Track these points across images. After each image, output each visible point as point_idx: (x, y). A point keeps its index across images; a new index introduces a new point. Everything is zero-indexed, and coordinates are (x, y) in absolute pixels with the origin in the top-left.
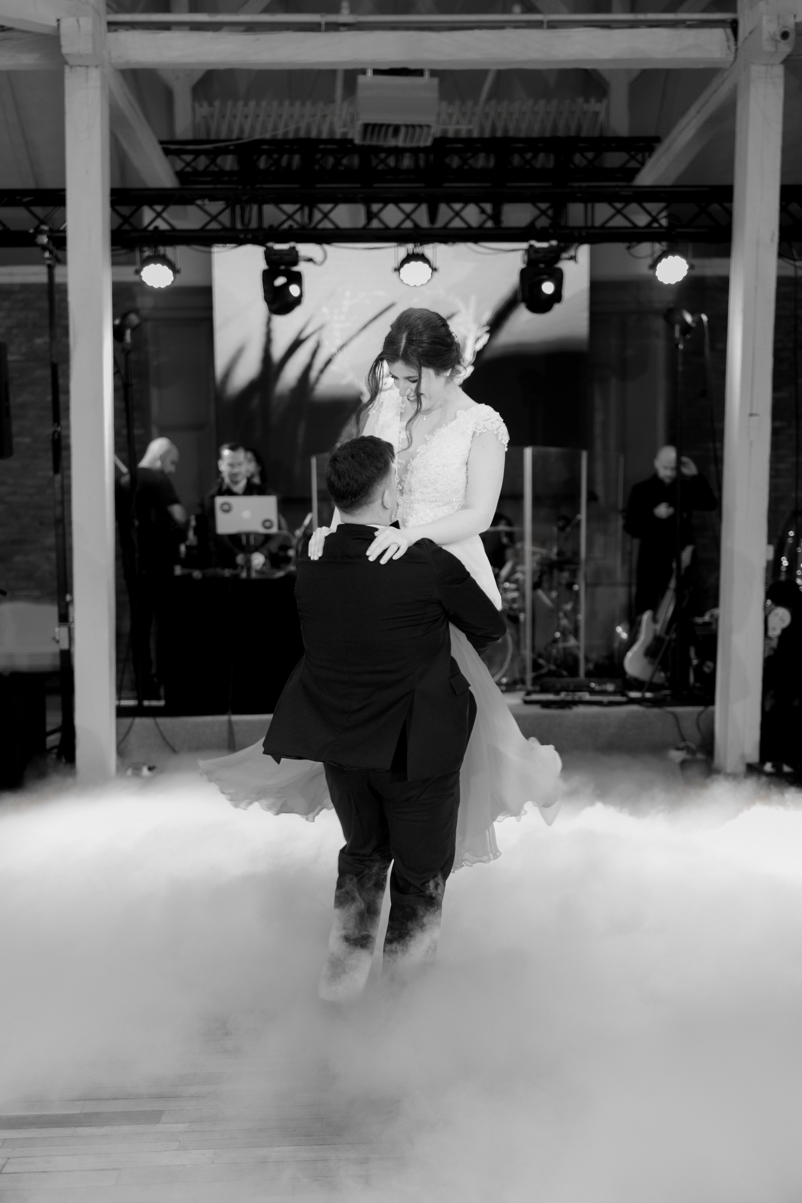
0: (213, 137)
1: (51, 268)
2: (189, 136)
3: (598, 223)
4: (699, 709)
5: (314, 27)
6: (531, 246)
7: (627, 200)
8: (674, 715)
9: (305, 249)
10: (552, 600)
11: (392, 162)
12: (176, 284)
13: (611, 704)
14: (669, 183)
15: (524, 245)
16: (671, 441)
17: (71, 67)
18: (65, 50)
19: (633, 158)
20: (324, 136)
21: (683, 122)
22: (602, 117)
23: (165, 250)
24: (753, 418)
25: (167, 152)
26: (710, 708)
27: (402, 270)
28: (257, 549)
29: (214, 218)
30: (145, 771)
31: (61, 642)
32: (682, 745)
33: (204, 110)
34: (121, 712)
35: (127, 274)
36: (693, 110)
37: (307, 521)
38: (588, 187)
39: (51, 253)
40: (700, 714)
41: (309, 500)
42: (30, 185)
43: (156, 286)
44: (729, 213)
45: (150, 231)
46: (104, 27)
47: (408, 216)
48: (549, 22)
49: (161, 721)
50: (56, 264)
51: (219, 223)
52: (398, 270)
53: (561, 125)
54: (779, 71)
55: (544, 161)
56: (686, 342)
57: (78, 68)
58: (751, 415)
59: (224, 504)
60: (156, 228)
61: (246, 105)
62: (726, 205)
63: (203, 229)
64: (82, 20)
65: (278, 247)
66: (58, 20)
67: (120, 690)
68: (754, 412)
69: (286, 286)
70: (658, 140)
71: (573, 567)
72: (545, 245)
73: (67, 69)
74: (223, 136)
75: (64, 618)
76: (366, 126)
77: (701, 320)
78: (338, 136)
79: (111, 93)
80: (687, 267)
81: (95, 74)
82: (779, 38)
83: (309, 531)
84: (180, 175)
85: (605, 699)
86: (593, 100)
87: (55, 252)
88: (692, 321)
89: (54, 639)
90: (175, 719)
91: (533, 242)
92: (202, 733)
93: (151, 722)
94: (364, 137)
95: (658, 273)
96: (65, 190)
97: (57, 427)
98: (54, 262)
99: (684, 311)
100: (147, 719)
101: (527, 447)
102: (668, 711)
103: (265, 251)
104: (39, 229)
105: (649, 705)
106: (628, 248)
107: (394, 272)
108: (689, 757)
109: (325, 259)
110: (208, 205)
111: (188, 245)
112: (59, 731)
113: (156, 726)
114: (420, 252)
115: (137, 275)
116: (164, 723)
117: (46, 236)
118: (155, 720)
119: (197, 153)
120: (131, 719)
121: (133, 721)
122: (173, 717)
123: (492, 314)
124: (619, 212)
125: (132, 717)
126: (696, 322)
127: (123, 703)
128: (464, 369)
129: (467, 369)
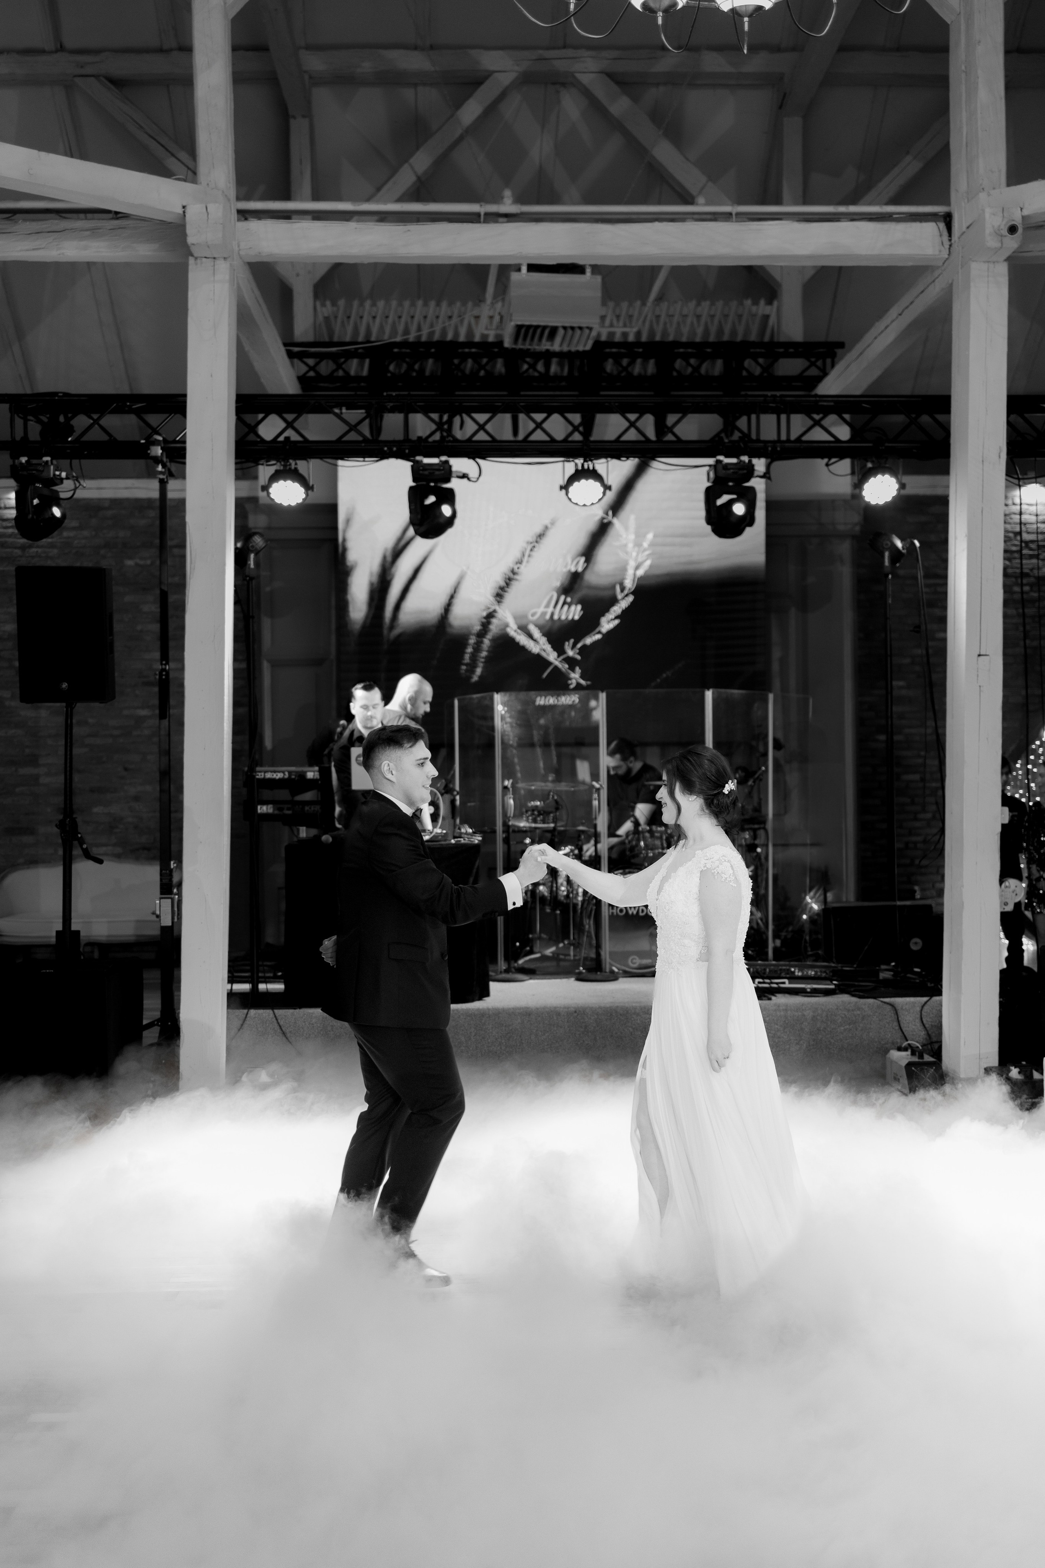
0: (336, 339)
1: (163, 483)
2: (310, 338)
3: (794, 435)
4: (921, 1001)
5: (473, 218)
6: (719, 462)
7: (825, 411)
8: (891, 1005)
9: (459, 464)
11: (540, 367)
12: (307, 502)
13: (815, 992)
14: (858, 392)
15: (711, 461)
17: (196, 258)
18: (190, 240)
19: (813, 364)
20: (462, 338)
21: (880, 325)
22: (772, 321)
23: (296, 464)
24: (982, 659)
25: (291, 355)
26: (936, 999)
27: (571, 489)
29: (353, 428)
31: (163, 918)
32: (905, 1044)
33: (327, 310)
34: (233, 1000)
35: (252, 490)
36: (893, 312)
38: (781, 396)
39: (164, 466)
40: (925, 1006)
42: (125, 390)
43: (285, 504)
44: (946, 428)
45: (280, 442)
46: (234, 215)
47: (575, 428)
48: (738, 214)
49: (280, 1013)
50: (169, 478)
51: (359, 433)
52: (565, 487)
53: (727, 330)
54: (1003, 269)
55: (711, 367)
56: (896, 570)
57: (204, 260)
58: (979, 655)
59: (360, 755)
60: (287, 440)
61: (374, 304)
62: (941, 417)
63: (339, 440)
64: (211, 207)
65: (427, 461)
66: (184, 207)
68: (982, 653)
69: (436, 506)
71: (756, 826)
72: (734, 460)
73: (191, 260)
74: (348, 339)
75: (169, 889)
76: (519, 328)
77: (914, 544)
78: (477, 339)
79: (239, 288)
80: (897, 486)
81: (223, 267)
82: (1005, 232)
84: (302, 380)
85: (808, 987)
86: (762, 302)
87: (168, 464)
88: (903, 547)
89: (154, 913)
90: (298, 1011)
91: (721, 458)
92: (329, 1028)
93: (269, 1015)
94: (516, 340)
95: (864, 493)
96: (185, 396)
97: (165, 665)
98: (167, 477)
99: (894, 536)
100: (265, 1011)
101: (708, 690)
102: (885, 1003)
103: (412, 466)
104: (152, 439)
105: (861, 994)
106: (827, 465)
107: (561, 490)
108: (915, 1059)
109: (480, 475)
110: (347, 413)
111: (321, 458)
112: (157, 1025)
113: (274, 1019)
114: (591, 468)
115: (265, 493)
116: (285, 1016)
117: (159, 448)
118: (274, 1012)
119: (321, 357)
120: (245, 1011)
121: (247, 1014)
122: (295, 1009)
123: (655, 536)
124: (817, 423)
125: (245, 1009)
126: (907, 549)
127: (235, 988)
128: (623, 598)
129: (626, 598)
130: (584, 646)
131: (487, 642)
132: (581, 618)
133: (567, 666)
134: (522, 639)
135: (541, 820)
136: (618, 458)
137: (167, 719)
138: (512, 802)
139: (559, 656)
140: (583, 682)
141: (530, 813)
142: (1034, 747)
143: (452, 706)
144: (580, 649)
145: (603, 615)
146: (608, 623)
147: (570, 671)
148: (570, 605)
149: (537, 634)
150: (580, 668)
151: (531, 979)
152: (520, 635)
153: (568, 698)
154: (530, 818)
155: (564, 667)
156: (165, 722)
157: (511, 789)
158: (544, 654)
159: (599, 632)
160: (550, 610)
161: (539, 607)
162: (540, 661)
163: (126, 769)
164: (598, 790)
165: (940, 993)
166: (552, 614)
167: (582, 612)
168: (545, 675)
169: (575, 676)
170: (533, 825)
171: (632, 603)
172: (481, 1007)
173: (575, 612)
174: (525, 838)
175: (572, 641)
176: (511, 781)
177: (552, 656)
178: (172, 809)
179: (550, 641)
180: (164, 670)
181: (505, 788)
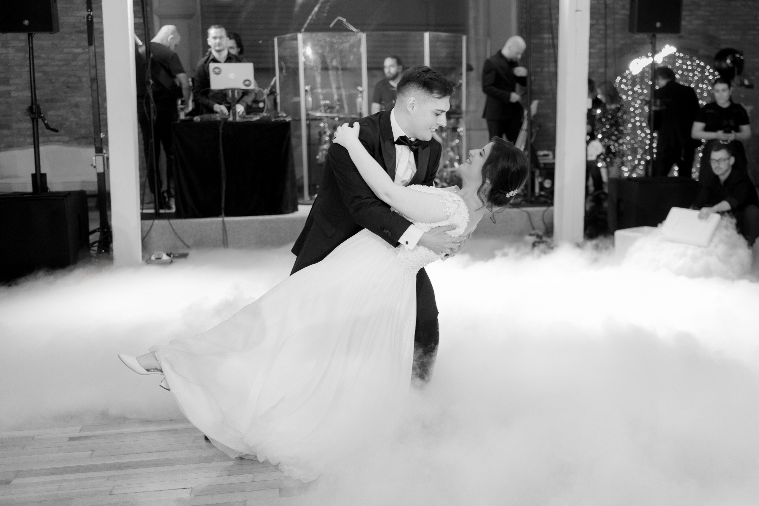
4: (543, 209)
8: (527, 212)
10: (443, 139)
16: (520, 33)
24: (578, 12)
26: (551, 208)
28: (238, 102)
30: (165, 257)
31: (97, 167)
32: (533, 232)
34: (144, 217)
37: (272, 83)
40: (544, 212)
41: (274, 69)
49: (173, 221)
58: (577, 11)
59: (215, 68)
67: (143, 202)
68: (578, 9)
71: (457, 116)
75: (99, 150)
83: (273, 90)
89: (92, 165)
90: (183, 220)
92: (203, 230)
97: (90, 11)
100: (163, 221)
101: (426, 32)
102: (524, 211)
105: (511, 207)
108: (538, 239)
112: (98, 231)
113: (170, 226)
116: (176, 223)
118: (169, 221)
120: (152, 221)
127: (145, 211)
137: (93, 46)
138: (309, 99)
141: (322, 108)
142: (625, 74)
143: (273, 41)
154: (322, 111)
156: (92, 48)
157: (309, 91)
163: (68, 87)
164: (361, 92)
165: (552, 204)
170: (324, 115)
172: (292, 217)
174: (320, 123)
176: (308, 86)
178: (101, 112)
180: (89, 15)
181: (306, 91)
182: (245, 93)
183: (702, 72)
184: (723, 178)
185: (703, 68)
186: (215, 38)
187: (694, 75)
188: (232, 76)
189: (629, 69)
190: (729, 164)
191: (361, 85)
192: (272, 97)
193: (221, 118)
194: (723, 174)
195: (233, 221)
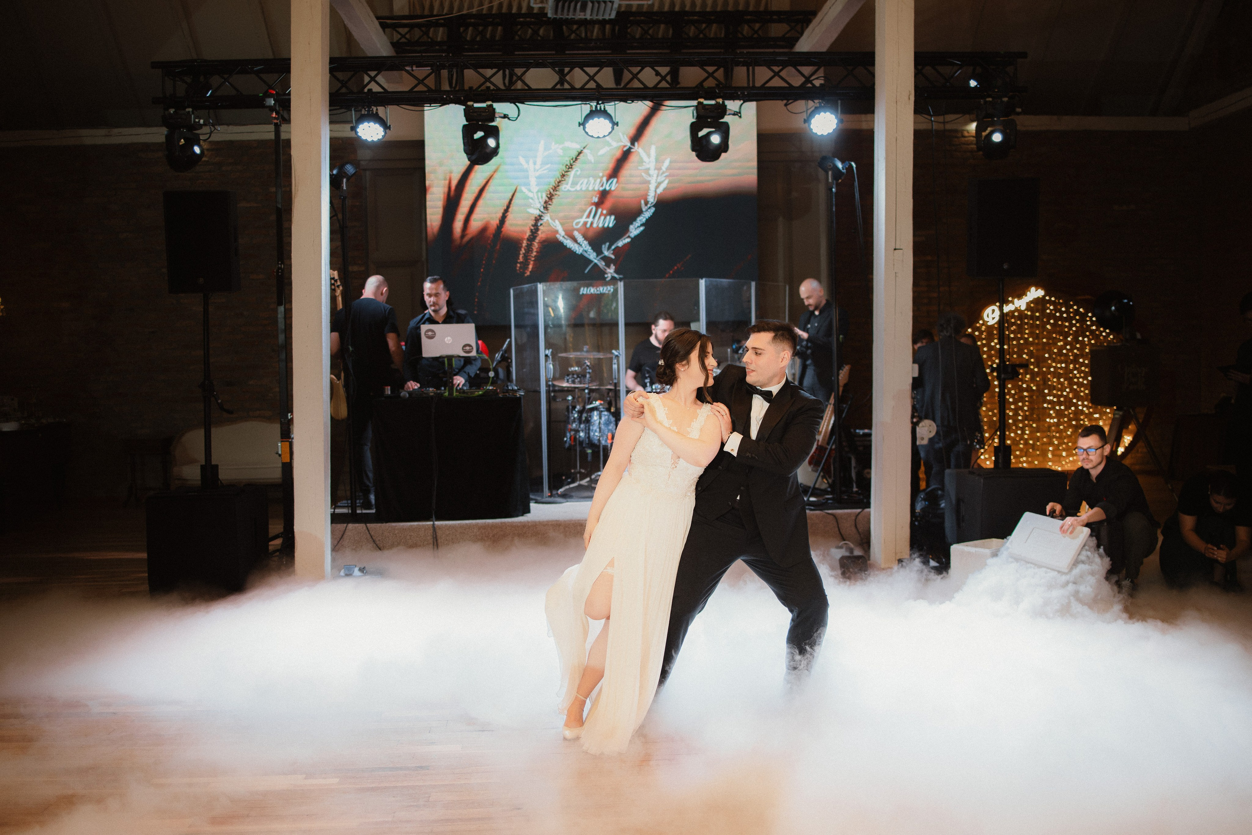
0: (425, 12)
1: (277, 127)
2: (406, 12)
3: (758, 84)
4: (857, 511)
6: (700, 103)
7: (784, 64)
8: (833, 515)
9: (501, 108)
11: (582, 31)
12: (386, 139)
15: (695, 103)
19: (793, 28)
23: (377, 110)
24: (896, 252)
25: (384, 26)
26: (867, 510)
27: (587, 125)
28: (457, 373)
29: (421, 82)
30: (356, 572)
31: (282, 456)
32: (841, 543)
34: (335, 519)
35: (344, 131)
37: (505, 346)
38: (749, 53)
39: (277, 114)
40: (859, 513)
41: (508, 327)
43: (369, 140)
44: (873, 75)
45: (365, 93)
47: (592, 78)
49: (371, 525)
50: (282, 123)
51: (426, 86)
52: (582, 124)
55: (714, 31)
56: (838, 185)
58: (895, 249)
59: (428, 331)
60: (370, 90)
62: (870, 68)
63: (411, 91)
65: (476, 105)
67: (335, 500)
68: (897, 248)
69: (483, 139)
70: (814, 14)
72: (713, 102)
75: (286, 434)
77: (851, 166)
80: (836, 121)
84: (395, 45)
87: (281, 112)
88: (842, 168)
89: (277, 453)
90: (384, 524)
91: (701, 100)
92: (408, 537)
93: (363, 528)
94: (556, 12)
95: (812, 127)
96: (290, 59)
97: (281, 264)
98: (280, 121)
99: (836, 159)
100: (360, 525)
101: (702, 279)
102: (829, 514)
103: (464, 109)
104: (268, 93)
105: (812, 508)
106: (786, 105)
107: (579, 126)
108: (847, 554)
109: (519, 116)
110: (416, 70)
111: (398, 105)
112: (281, 537)
113: (366, 531)
114: (603, 109)
115: (354, 132)
116: (375, 528)
117: (272, 99)
118: (367, 526)
119: (412, 27)
120: (345, 525)
121: (346, 527)
122: (382, 523)
123: (671, 162)
124: (777, 74)
125: (345, 523)
126: (846, 169)
127: (338, 511)
128: (647, 210)
129: (649, 210)
130: (617, 247)
131: (536, 245)
132: (614, 226)
133: (604, 264)
134: (569, 243)
135: (578, 382)
136: (625, 101)
137: (283, 306)
138: (551, 366)
139: (597, 256)
140: (616, 276)
141: (570, 376)
142: (978, 325)
143: (508, 294)
144: (614, 250)
145: (632, 223)
146: (635, 230)
147: (606, 268)
148: (605, 216)
149: (580, 239)
150: (614, 265)
151: (567, 501)
152: (567, 240)
153: (605, 288)
154: (570, 380)
155: (602, 264)
156: (281, 308)
157: (551, 357)
158: (586, 255)
159: (629, 237)
160: (590, 220)
161: (581, 217)
162: (583, 260)
164: (617, 356)
165: (868, 505)
166: (592, 223)
167: (615, 222)
168: (586, 271)
169: (611, 272)
170: (573, 385)
171: (654, 213)
172: (522, 521)
173: (610, 222)
174: (568, 396)
175: (608, 244)
176: (551, 350)
177: (592, 256)
179: (590, 244)
180: (280, 268)
181: (546, 356)
182: (468, 361)
183: (1083, 320)
184: (1094, 473)
185: (1083, 316)
186: (430, 295)
187: (1072, 325)
188: (448, 340)
189: (982, 319)
190: (1102, 455)
191: (617, 348)
192: (504, 364)
193: (435, 393)
194: (1094, 467)
195: (446, 525)
